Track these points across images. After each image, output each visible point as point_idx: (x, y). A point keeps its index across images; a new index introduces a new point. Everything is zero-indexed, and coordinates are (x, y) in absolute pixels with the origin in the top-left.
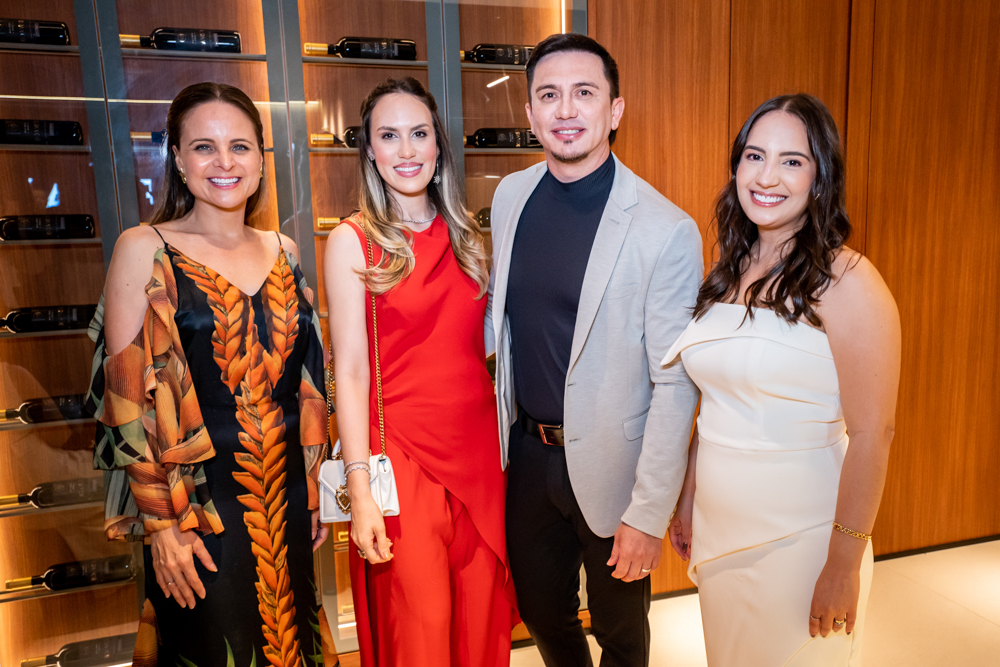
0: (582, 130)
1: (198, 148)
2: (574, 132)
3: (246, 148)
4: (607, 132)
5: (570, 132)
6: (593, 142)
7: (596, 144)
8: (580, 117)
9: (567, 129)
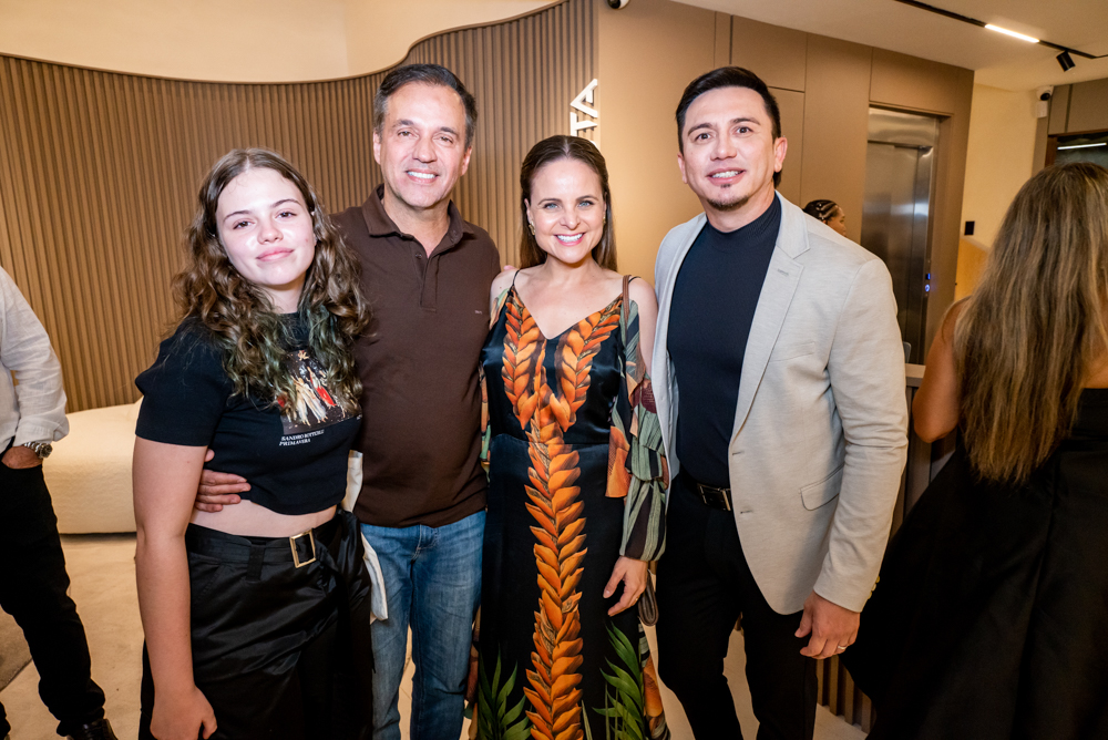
0: (741, 172)
1: (546, 206)
2: (733, 173)
3: (591, 203)
4: (770, 174)
5: (728, 174)
6: (754, 184)
7: (757, 187)
8: (739, 157)
9: (724, 171)
